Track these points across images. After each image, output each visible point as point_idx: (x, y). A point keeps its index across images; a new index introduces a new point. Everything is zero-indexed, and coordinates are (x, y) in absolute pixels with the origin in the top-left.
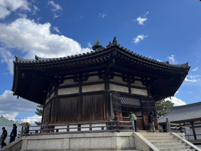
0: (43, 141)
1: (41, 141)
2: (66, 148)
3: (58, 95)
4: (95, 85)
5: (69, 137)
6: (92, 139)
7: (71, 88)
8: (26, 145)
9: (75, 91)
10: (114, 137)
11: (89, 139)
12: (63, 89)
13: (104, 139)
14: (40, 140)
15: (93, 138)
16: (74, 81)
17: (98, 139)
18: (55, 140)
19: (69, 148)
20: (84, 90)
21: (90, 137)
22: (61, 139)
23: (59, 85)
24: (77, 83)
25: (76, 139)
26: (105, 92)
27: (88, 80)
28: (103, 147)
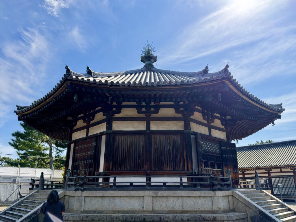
0: (111, 199)
1: (107, 199)
2: (149, 210)
3: (113, 130)
4: (170, 122)
5: (151, 194)
6: (185, 199)
7: (133, 122)
8: (83, 204)
9: (141, 126)
10: (216, 197)
11: (180, 198)
12: (121, 122)
13: (202, 199)
14: (105, 198)
15: (186, 197)
16: (138, 112)
17: (193, 199)
18: (131, 198)
19: (153, 210)
20: (154, 126)
21: (182, 196)
22: (139, 198)
23: (114, 115)
24: (143, 115)
25: (161, 197)
26: (185, 133)
27: (159, 113)
28: (201, 209)
